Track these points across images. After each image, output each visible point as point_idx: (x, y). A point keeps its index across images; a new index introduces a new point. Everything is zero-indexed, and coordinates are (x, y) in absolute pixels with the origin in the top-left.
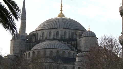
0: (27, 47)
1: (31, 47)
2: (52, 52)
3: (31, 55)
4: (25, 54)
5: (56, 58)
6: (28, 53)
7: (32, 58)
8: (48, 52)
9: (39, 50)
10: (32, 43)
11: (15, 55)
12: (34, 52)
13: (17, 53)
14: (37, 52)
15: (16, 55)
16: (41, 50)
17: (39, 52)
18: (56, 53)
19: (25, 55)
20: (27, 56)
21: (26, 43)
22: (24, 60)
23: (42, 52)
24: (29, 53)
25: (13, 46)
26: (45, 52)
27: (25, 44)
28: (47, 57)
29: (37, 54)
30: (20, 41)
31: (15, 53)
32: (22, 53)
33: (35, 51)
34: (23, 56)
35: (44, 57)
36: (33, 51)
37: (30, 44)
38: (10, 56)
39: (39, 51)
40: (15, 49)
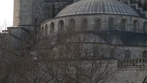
0: (48, 12)
1: (56, 11)
2: (98, 21)
3: (56, 28)
4: (44, 25)
5: (108, 33)
6: (49, 23)
7: (58, 34)
8: (91, 22)
9: (72, 18)
10: (57, 3)
11: (23, 29)
12: (61, 22)
13: (28, 24)
14: (67, 22)
15: (26, 28)
16: (77, 17)
17: (72, 21)
18: (107, 24)
19: (44, 27)
20: (49, 29)
21: (45, 3)
22: (41, 38)
23: (78, 21)
24: (53, 24)
25: (18, 9)
26: (85, 21)
27: (43, 5)
28: (90, 32)
29: (69, 25)
31: (22, 24)
32: (38, 23)
33: (64, 20)
34: (40, 30)
35: (82, 32)
36: (61, 19)
37: (54, 6)
38: (13, 30)
40: (24, 16)
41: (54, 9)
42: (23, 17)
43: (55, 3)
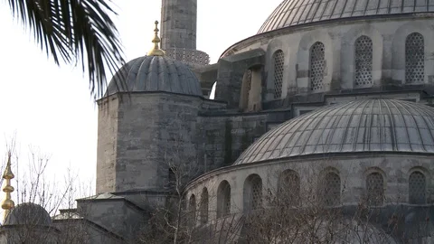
0: (209, 147)
1: (237, 145)
2: (376, 175)
3: (237, 199)
4: (198, 192)
5: (410, 217)
6: (213, 185)
7: (243, 219)
8: (353, 179)
9: (290, 166)
10: (239, 118)
11: (128, 203)
12: (254, 181)
13: (146, 187)
14: (274, 182)
15: (139, 199)
16: (306, 164)
17: (290, 177)
18: (405, 185)
19: (199, 198)
20: (213, 203)
21: (199, 119)
22: (188, 232)
23: (309, 176)
24: (225, 187)
25: (114, 138)
26: (333, 177)
27: (193, 125)
28: (348, 213)
29: (279, 191)
30: (160, 107)
31: (127, 188)
32: (178, 183)
33: (262, 173)
34: (184, 205)
35: (323, 214)
36: (253, 171)
37: (228, 127)
38: (94, 206)
39: (288, 170)
40: (131, 163)
41: (229, 138)
42: (128, 165)
43: (233, 119)
